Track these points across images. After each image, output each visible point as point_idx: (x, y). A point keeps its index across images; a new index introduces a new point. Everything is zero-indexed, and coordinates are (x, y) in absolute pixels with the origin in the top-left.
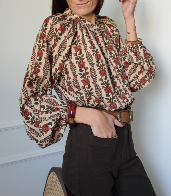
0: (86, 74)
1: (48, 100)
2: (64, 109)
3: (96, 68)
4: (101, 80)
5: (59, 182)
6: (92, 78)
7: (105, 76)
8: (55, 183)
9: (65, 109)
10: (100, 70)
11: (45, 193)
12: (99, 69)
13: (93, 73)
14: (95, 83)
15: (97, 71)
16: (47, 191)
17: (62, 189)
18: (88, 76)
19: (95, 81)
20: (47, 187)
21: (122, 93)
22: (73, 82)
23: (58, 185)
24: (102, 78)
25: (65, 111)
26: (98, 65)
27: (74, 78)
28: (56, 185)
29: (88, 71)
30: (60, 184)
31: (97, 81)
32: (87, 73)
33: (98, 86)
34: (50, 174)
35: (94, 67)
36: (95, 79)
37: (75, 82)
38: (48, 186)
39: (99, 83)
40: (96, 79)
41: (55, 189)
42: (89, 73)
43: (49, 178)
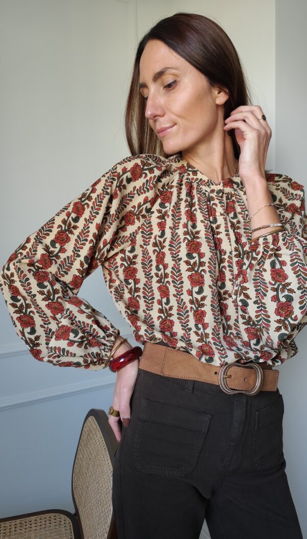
0: (165, 278)
1: (82, 324)
2: (107, 346)
3: (183, 267)
4: (190, 293)
5: (100, 432)
6: (174, 286)
7: (198, 287)
8: (93, 432)
9: (110, 346)
10: (190, 273)
11: (80, 447)
12: (188, 270)
13: (177, 277)
14: (178, 296)
15: (185, 274)
16: (83, 445)
17: (104, 441)
18: (168, 282)
19: (179, 293)
20: (82, 438)
21: (229, 334)
22: (144, 288)
23: (99, 436)
24: (192, 289)
25: (109, 350)
26: (187, 263)
27: (146, 282)
28: (96, 436)
29: (169, 271)
30: (101, 434)
31: (182, 294)
32: (166, 276)
33: (185, 303)
34: (88, 420)
35: (179, 264)
36: (180, 290)
37: (147, 289)
38: (85, 437)
39: (186, 298)
40: (182, 290)
41: (94, 441)
42: (170, 276)
43: (86, 425)
